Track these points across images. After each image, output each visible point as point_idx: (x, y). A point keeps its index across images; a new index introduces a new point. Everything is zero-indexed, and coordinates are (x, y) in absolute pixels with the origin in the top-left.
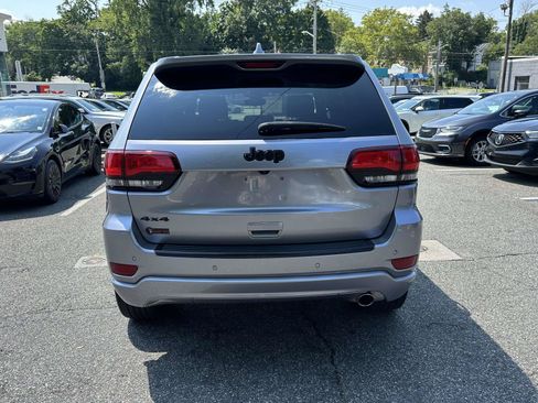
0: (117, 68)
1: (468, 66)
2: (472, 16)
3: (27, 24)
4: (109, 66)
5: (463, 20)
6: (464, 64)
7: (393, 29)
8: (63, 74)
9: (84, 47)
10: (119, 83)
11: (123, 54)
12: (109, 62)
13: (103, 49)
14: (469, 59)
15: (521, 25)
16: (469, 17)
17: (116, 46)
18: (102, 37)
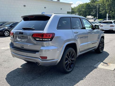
0: (102, 13)
3: (83, 4)
4: (100, 13)
8: (89, 15)
9: (95, 8)
10: (102, 17)
11: (104, 9)
12: (100, 12)
13: (99, 8)
17: (102, 7)
18: (99, 5)
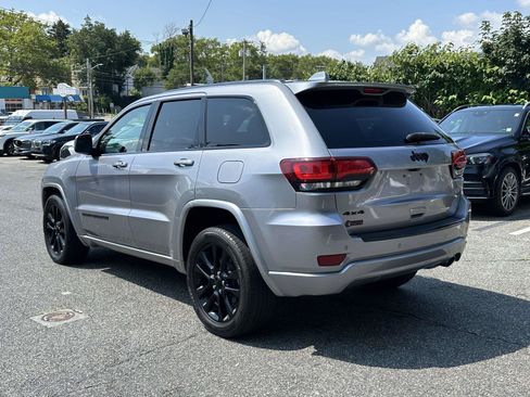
1: (121, 89)
2: (118, 34)
5: (108, 37)
6: (116, 88)
7: (27, 39)
14: (121, 82)
15: (168, 50)
16: (114, 34)
